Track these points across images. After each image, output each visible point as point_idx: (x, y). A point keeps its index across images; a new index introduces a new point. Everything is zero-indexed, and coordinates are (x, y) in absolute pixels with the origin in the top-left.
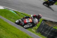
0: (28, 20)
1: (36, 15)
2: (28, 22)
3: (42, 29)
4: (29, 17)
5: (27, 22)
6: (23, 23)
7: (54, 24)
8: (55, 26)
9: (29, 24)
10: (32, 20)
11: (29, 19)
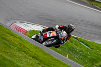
2: (50, 36)
4: (52, 29)
6: (42, 38)
9: (52, 40)
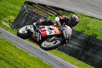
0: (51, 29)
1: (65, 18)
2: (52, 34)
3: (24, 21)
5: (48, 33)
7: (50, 11)
8: (51, 16)
10: (59, 29)
11: (51, 27)
